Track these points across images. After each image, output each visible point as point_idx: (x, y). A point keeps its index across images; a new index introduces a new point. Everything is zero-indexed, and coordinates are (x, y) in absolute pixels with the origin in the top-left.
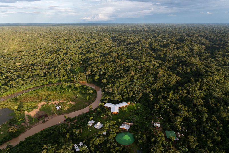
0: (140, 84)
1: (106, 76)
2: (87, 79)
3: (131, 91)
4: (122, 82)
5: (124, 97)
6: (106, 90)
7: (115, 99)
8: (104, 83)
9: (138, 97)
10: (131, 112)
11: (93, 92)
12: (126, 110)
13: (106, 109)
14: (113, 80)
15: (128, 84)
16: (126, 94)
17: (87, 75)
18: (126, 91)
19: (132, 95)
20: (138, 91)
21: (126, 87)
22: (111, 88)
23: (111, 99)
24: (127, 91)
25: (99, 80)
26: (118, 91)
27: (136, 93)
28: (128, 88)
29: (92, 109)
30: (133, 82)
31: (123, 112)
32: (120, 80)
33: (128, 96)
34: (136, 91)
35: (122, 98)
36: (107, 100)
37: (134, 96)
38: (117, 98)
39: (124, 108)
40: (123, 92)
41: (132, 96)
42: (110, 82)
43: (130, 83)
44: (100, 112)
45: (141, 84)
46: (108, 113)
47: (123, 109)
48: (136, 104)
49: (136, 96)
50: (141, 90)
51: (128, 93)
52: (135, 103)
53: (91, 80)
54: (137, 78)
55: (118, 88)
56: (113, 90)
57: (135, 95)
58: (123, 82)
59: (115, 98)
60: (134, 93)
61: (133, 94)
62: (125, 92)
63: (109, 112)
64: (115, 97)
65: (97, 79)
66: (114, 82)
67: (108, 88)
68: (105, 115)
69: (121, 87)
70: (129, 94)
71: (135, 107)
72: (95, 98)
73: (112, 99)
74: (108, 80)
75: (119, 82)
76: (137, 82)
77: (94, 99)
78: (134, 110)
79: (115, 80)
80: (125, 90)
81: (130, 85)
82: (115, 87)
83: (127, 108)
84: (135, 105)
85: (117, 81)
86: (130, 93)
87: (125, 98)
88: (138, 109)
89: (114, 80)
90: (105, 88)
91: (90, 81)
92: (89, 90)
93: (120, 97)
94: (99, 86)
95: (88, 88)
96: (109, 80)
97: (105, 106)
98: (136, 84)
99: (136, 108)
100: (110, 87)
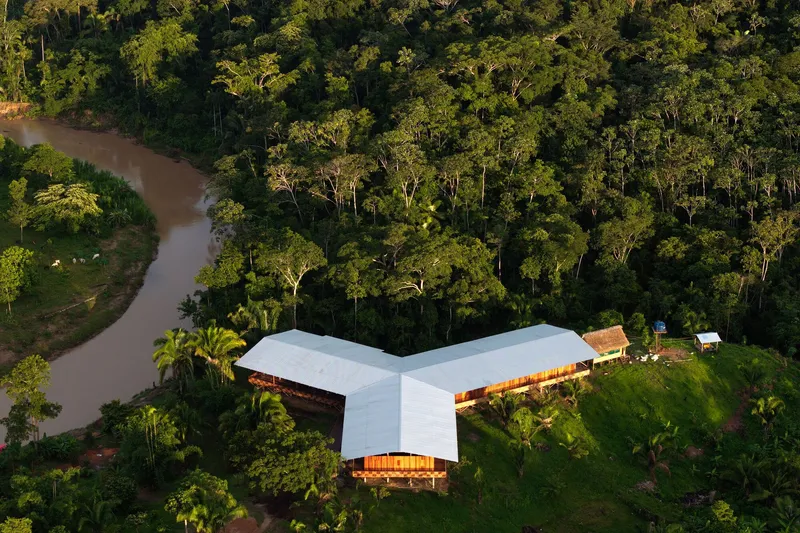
0: (743, 107)
1: (290, 30)
2: (36, 77)
3: (632, 189)
4: (501, 83)
5: (530, 269)
6: (280, 179)
7: (405, 287)
8: (255, 107)
9: (736, 266)
10: (644, 462)
11: (94, 209)
12: (573, 431)
13: (257, 415)
14: (375, 65)
15: (576, 109)
16: (558, 232)
17: (37, 31)
18: (555, 189)
19: (651, 245)
20: (723, 197)
21: (549, 150)
22: (351, 149)
23: (340, 292)
24: (573, 192)
25: (194, 70)
26: (443, 197)
27: (703, 219)
28: (579, 155)
29: (49, 410)
30: (647, 84)
31: (521, 453)
32: (475, 53)
33: (593, 253)
34: (694, 190)
35: (508, 271)
36: (292, 300)
37: (672, 248)
38: (437, 264)
39: (533, 405)
40: (521, 205)
41: (645, 257)
42: (339, 83)
43: (608, 98)
44: (164, 453)
45: (761, 106)
46: (297, 473)
47: (524, 420)
48: (713, 349)
49: (700, 248)
50: (768, 184)
51: (588, 220)
52: (695, 347)
53: (85, 75)
54: (693, 44)
55: (441, 149)
56: (377, 181)
57: (685, 237)
58: (507, 88)
59: (407, 264)
60: (672, 220)
61: (663, 232)
62: (545, 204)
63: (300, 446)
64: (406, 250)
65: (164, 68)
66: (386, 80)
67: (300, 154)
68: (249, 494)
69: (481, 141)
70: (596, 235)
71: (699, 391)
72: (119, 282)
73: (357, 291)
74: (307, 64)
75: (453, 82)
76: (706, 84)
77: (106, 297)
78: (699, 436)
79: (406, 56)
80: (542, 181)
81: (614, 117)
82: (402, 139)
83: (582, 409)
84: (700, 372)
85: (432, 76)
86: (620, 215)
87: (544, 283)
88: (749, 427)
89: (386, 66)
90: (262, 159)
91: (73, 99)
92: (39, 182)
93: (479, 257)
94: (194, 151)
95: (29, 165)
96: (321, 70)
97: (243, 374)
98: (696, 111)
99: (716, 415)
100: (332, 147)
